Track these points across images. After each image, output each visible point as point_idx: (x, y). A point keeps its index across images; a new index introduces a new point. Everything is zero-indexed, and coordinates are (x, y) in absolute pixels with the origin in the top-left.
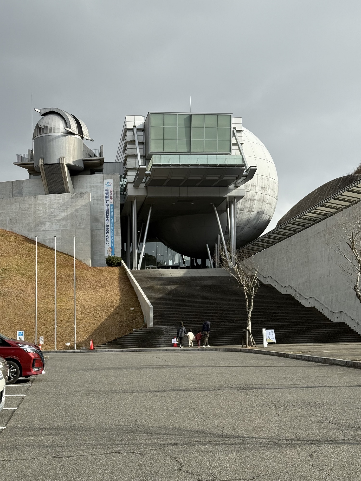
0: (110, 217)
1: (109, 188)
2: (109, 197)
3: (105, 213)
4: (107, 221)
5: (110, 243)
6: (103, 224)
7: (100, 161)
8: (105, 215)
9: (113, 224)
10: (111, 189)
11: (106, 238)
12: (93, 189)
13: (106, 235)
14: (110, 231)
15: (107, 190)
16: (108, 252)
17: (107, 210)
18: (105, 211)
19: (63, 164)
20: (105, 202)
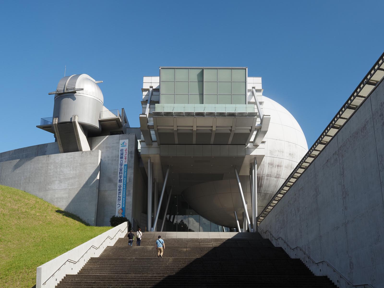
0: (123, 177)
1: (124, 148)
2: (124, 157)
3: (119, 173)
4: (120, 181)
5: (121, 204)
6: (116, 185)
7: (116, 121)
8: (119, 175)
9: (126, 185)
10: (126, 149)
11: (117, 199)
12: (108, 149)
13: (118, 195)
14: (122, 191)
15: (122, 150)
16: (119, 213)
17: (121, 170)
18: (119, 171)
19: (75, 122)
20: (119, 162)
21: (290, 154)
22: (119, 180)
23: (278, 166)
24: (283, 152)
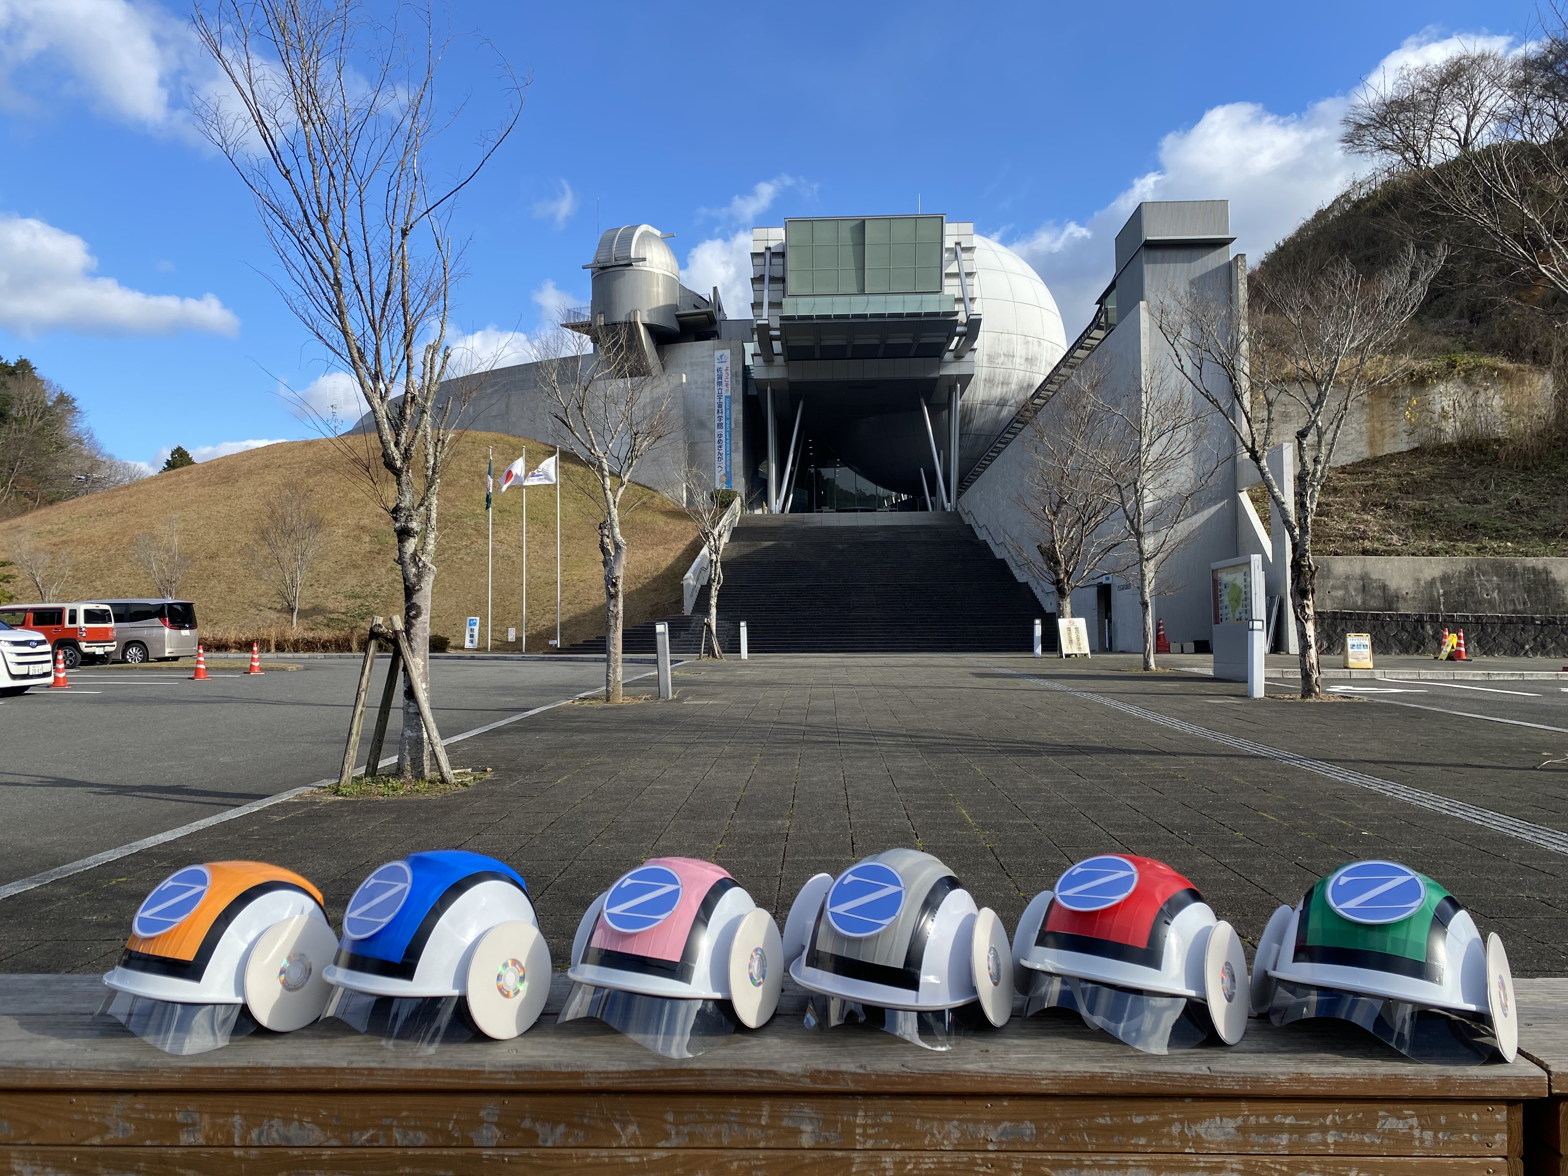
0: (724, 419)
1: (724, 366)
2: (724, 383)
3: (716, 412)
4: (720, 426)
5: (723, 465)
6: (712, 432)
7: (705, 316)
8: (716, 415)
9: (730, 432)
10: (727, 367)
11: (717, 457)
12: (695, 368)
13: (717, 451)
14: (724, 444)
15: (719, 370)
16: (721, 481)
17: (720, 406)
18: (716, 408)
19: (636, 323)
20: (716, 392)
21: (1027, 359)
22: (718, 425)
23: (1002, 384)
24: (1013, 356)
